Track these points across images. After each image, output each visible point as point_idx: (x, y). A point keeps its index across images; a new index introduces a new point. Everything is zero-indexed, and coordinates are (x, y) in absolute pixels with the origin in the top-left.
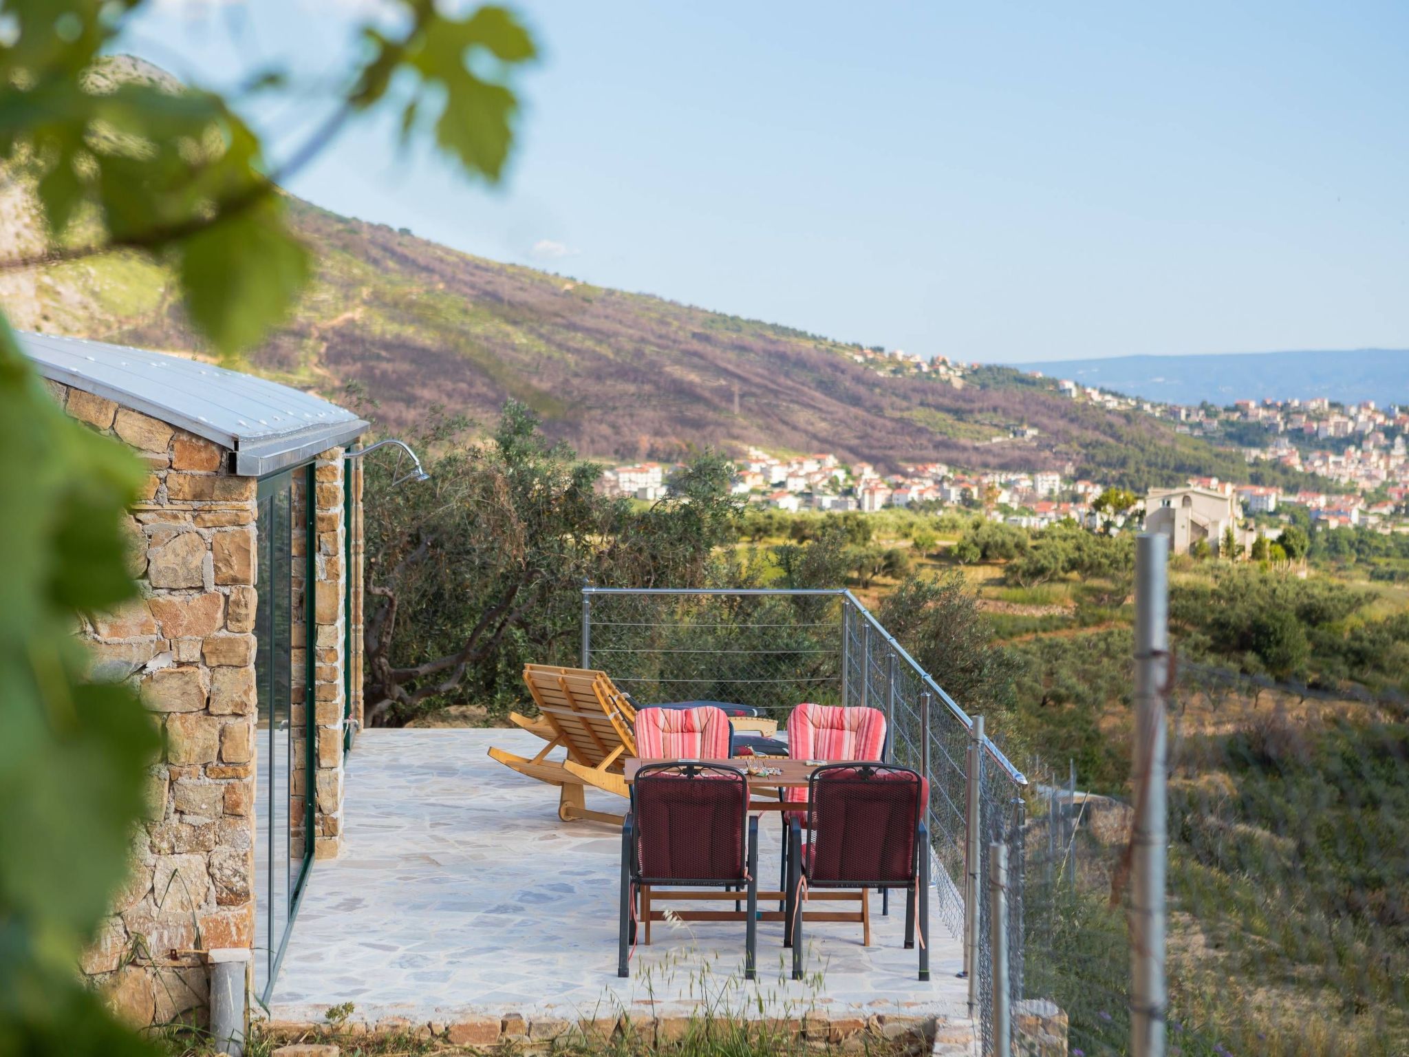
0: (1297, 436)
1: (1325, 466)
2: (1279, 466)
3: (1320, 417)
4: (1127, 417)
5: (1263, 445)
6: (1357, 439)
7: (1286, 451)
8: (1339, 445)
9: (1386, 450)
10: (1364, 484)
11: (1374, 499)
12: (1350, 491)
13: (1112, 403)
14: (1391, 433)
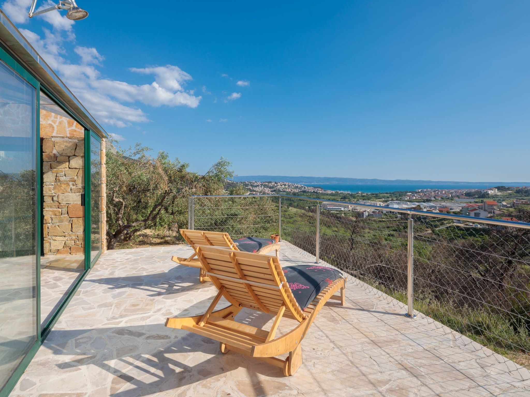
0: (251, 185)
1: (255, 189)
2: (250, 189)
3: (254, 183)
4: (232, 183)
5: (248, 187)
6: (258, 186)
7: (250, 187)
8: (256, 186)
9: (261, 187)
10: (259, 191)
11: (260, 192)
12: (258, 191)
13: (230, 182)
14: (262, 185)
